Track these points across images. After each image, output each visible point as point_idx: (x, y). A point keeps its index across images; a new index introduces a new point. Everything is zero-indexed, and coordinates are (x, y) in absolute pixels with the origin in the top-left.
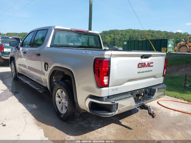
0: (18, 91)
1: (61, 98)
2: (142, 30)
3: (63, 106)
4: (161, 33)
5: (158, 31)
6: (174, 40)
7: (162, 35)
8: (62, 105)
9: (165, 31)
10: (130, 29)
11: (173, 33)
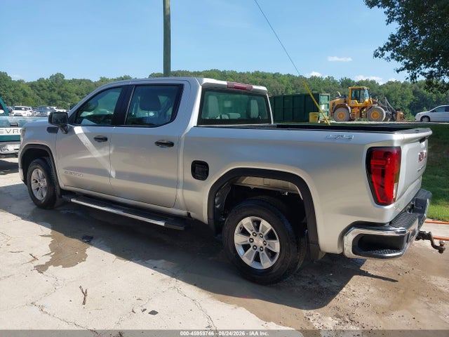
0: (91, 235)
1: (252, 236)
2: (241, 73)
3: (261, 253)
4: (281, 78)
5: (274, 75)
6: (329, 94)
7: (283, 83)
8: (255, 252)
9: (289, 75)
10: (213, 69)
11: (306, 78)
